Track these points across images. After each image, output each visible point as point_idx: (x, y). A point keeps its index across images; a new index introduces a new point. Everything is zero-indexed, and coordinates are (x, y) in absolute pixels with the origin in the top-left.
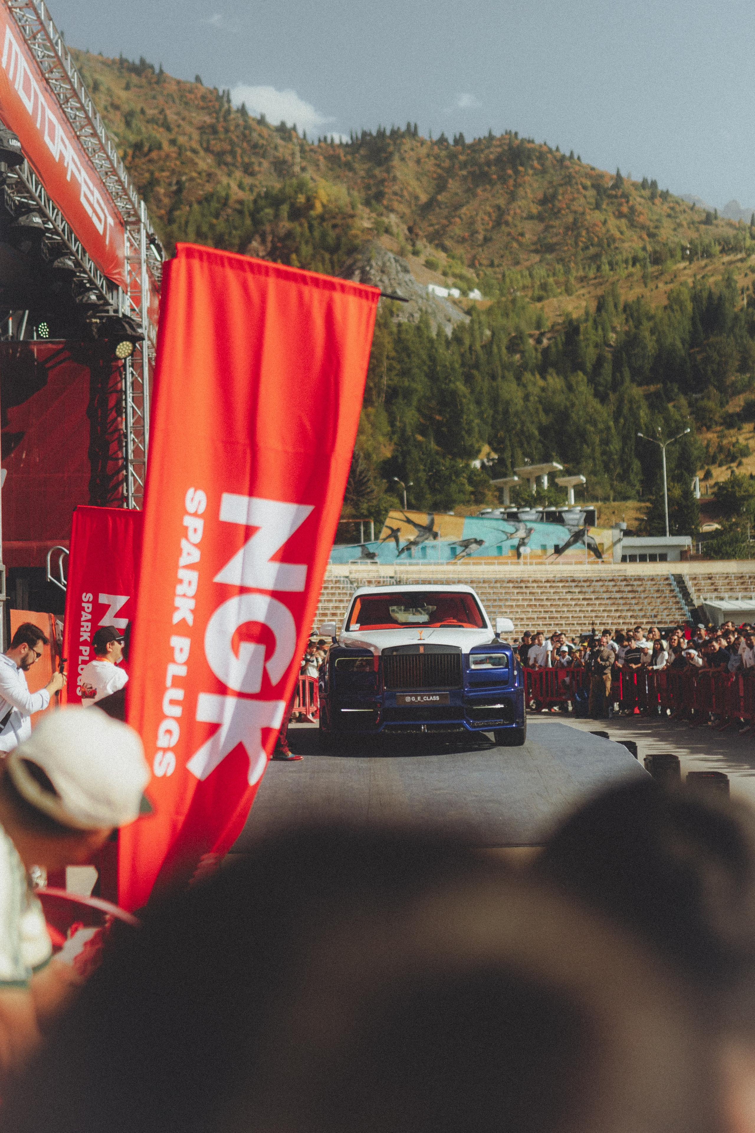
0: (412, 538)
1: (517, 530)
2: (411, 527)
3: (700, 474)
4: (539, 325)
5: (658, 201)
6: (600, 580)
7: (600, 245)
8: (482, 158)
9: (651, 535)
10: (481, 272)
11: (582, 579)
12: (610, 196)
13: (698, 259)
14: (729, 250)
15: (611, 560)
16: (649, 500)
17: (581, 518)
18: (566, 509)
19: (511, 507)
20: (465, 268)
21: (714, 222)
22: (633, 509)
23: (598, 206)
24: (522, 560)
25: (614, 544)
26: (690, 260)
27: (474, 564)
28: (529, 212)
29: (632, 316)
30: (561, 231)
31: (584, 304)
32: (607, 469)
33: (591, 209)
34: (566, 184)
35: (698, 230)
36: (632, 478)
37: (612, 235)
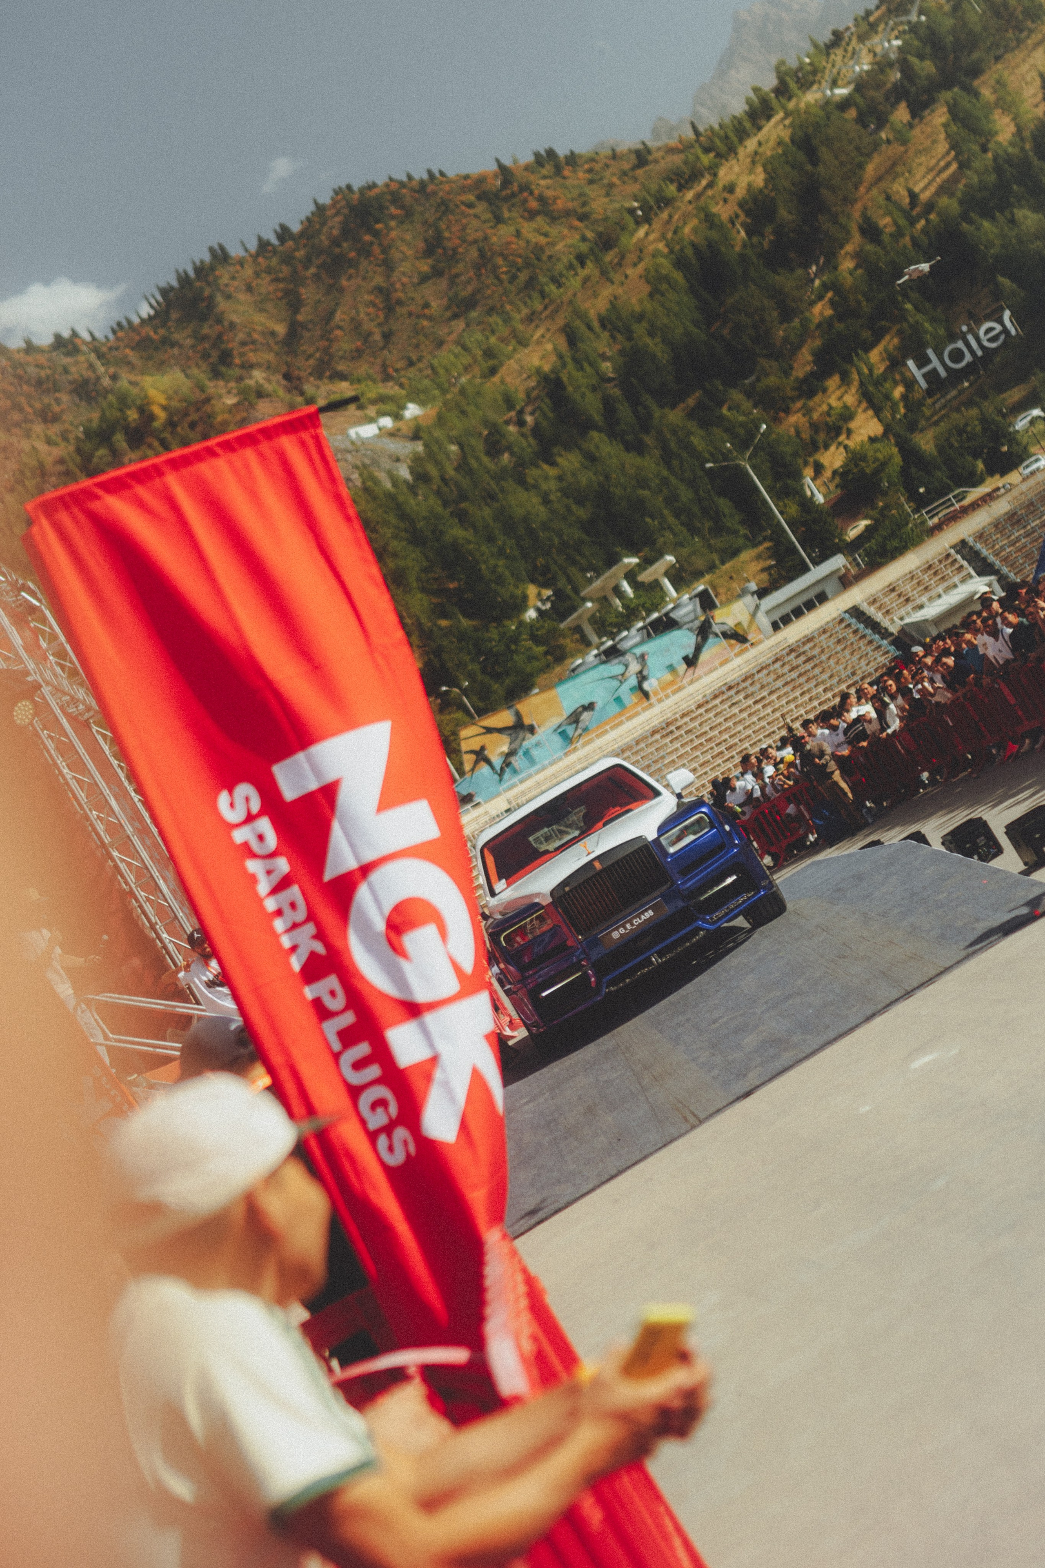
0: (505, 749)
1: (627, 666)
2: (495, 735)
3: (808, 472)
4: (509, 402)
5: (567, 172)
6: (762, 669)
7: (528, 265)
8: (324, 240)
9: (790, 579)
10: (403, 380)
11: (740, 679)
12: (506, 199)
13: (656, 215)
14: (687, 182)
15: (762, 636)
16: (765, 539)
17: (695, 605)
18: (671, 606)
19: (603, 643)
20: (380, 385)
21: (650, 158)
22: (752, 561)
23: (499, 220)
24: (653, 699)
25: (753, 615)
26: (647, 219)
27: (598, 736)
28: (419, 273)
29: (616, 328)
30: (472, 274)
31: (549, 347)
32: (694, 531)
33: (491, 227)
34: (444, 213)
35: (635, 179)
36: (729, 524)
37: (537, 244)
